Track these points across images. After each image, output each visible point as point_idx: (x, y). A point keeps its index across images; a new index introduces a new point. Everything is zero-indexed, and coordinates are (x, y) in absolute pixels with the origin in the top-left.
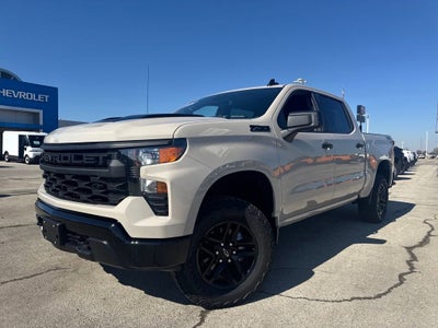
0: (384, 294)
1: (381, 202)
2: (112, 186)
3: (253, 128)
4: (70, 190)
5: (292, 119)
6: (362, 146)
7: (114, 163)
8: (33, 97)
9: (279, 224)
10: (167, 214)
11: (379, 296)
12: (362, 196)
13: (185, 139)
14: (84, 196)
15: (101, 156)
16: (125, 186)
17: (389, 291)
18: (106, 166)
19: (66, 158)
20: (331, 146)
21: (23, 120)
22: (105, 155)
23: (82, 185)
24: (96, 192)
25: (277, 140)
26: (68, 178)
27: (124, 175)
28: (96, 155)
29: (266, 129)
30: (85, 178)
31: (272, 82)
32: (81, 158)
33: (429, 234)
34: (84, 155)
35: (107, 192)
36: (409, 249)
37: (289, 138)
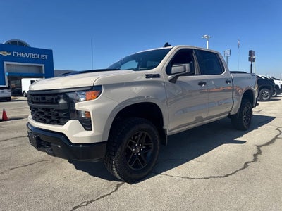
0: (231, 174)
1: (247, 117)
2: (61, 114)
3: (148, 76)
4: (41, 117)
5: (175, 68)
6: (230, 82)
7: (62, 101)
8: (38, 56)
9: (168, 133)
10: (91, 130)
11: (227, 176)
12: (232, 113)
13: (101, 86)
14: (48, 120)
15: (54, 97)
16: (68, 114)
17: (235, 172)
18: (57, 103)
19: (37, 99)
20: (205, 84)
21: (34, 71)
22: (56, 97)
23: (46, 114)
24: (54, 118)
25: (164, 83)
26: (39, 110)
27: (67, 108)
28: (51, 97)
29: (157, 76)
30: (48, 110)
31: (167, 45)
32: (44, 99)
33: (276, 137)
34: (46, 97)
35: (59, 118)
36: (259, 147)
37: (173, 81)
